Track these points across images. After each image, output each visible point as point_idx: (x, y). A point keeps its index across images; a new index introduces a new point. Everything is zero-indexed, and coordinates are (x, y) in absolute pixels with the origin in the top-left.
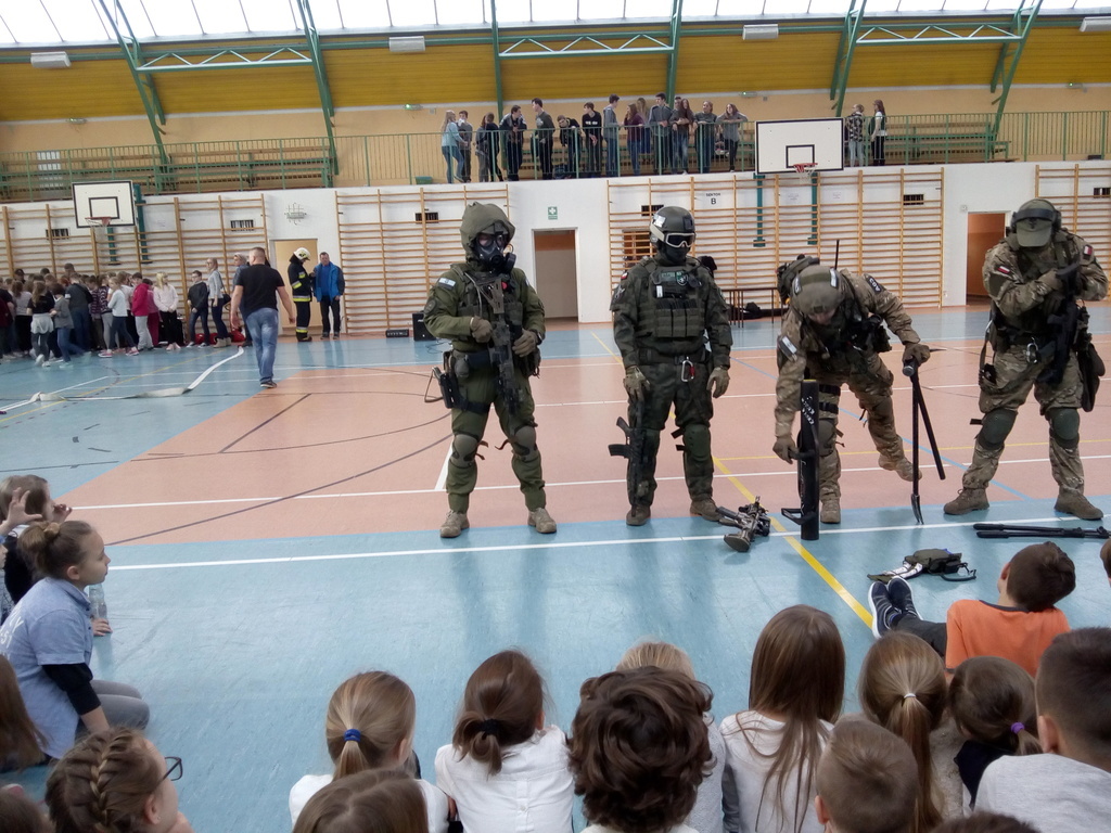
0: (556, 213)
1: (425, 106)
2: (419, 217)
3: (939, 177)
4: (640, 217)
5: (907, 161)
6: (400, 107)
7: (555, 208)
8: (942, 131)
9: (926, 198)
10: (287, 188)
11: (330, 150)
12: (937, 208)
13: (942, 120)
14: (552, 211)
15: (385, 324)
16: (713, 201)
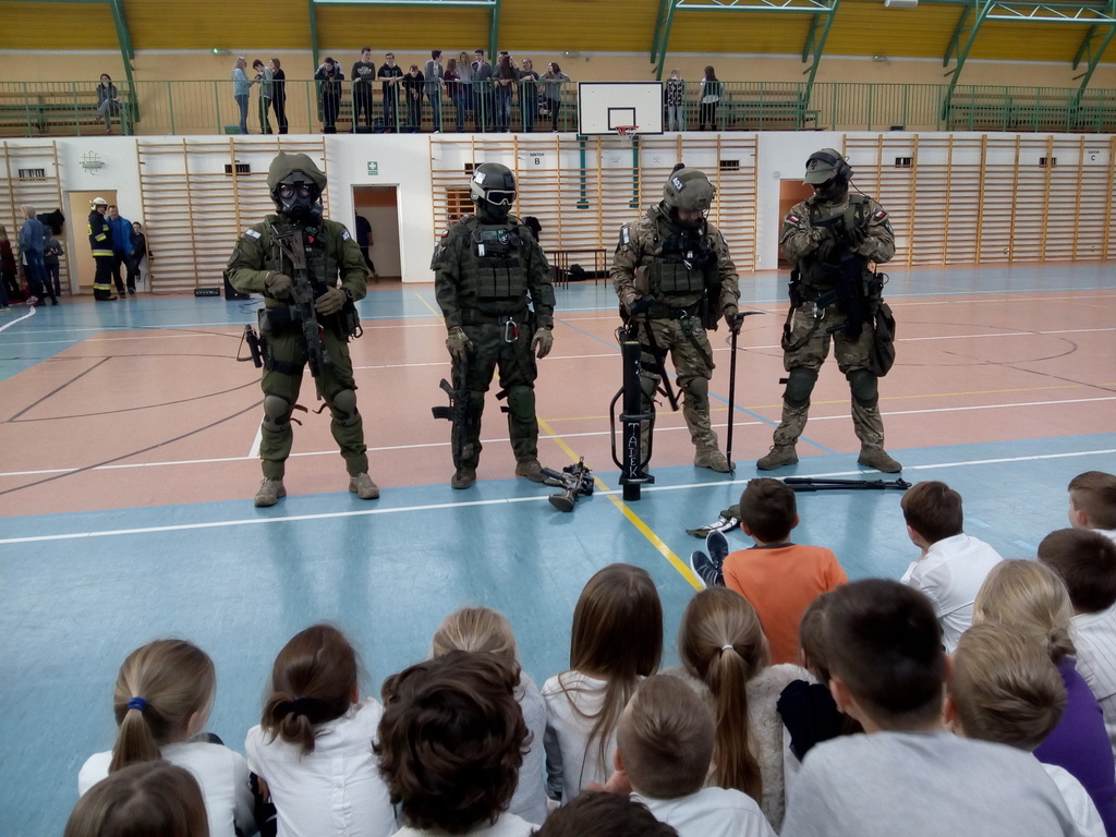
0: (376, 168)
1: (235, 52)
2: (228, 168)
3: (753, 144)
4: (463, 175)
5: (724, 128)
6: (207, 52)
7: (376, 163)
8: (755, 99)
9: (741, 164)
10: (82, 135)
11: (130, 95)
12: (751, 174)
13: (756, 88)
14: (373, 166)
15: (194, 282)
16: (537, 162)
